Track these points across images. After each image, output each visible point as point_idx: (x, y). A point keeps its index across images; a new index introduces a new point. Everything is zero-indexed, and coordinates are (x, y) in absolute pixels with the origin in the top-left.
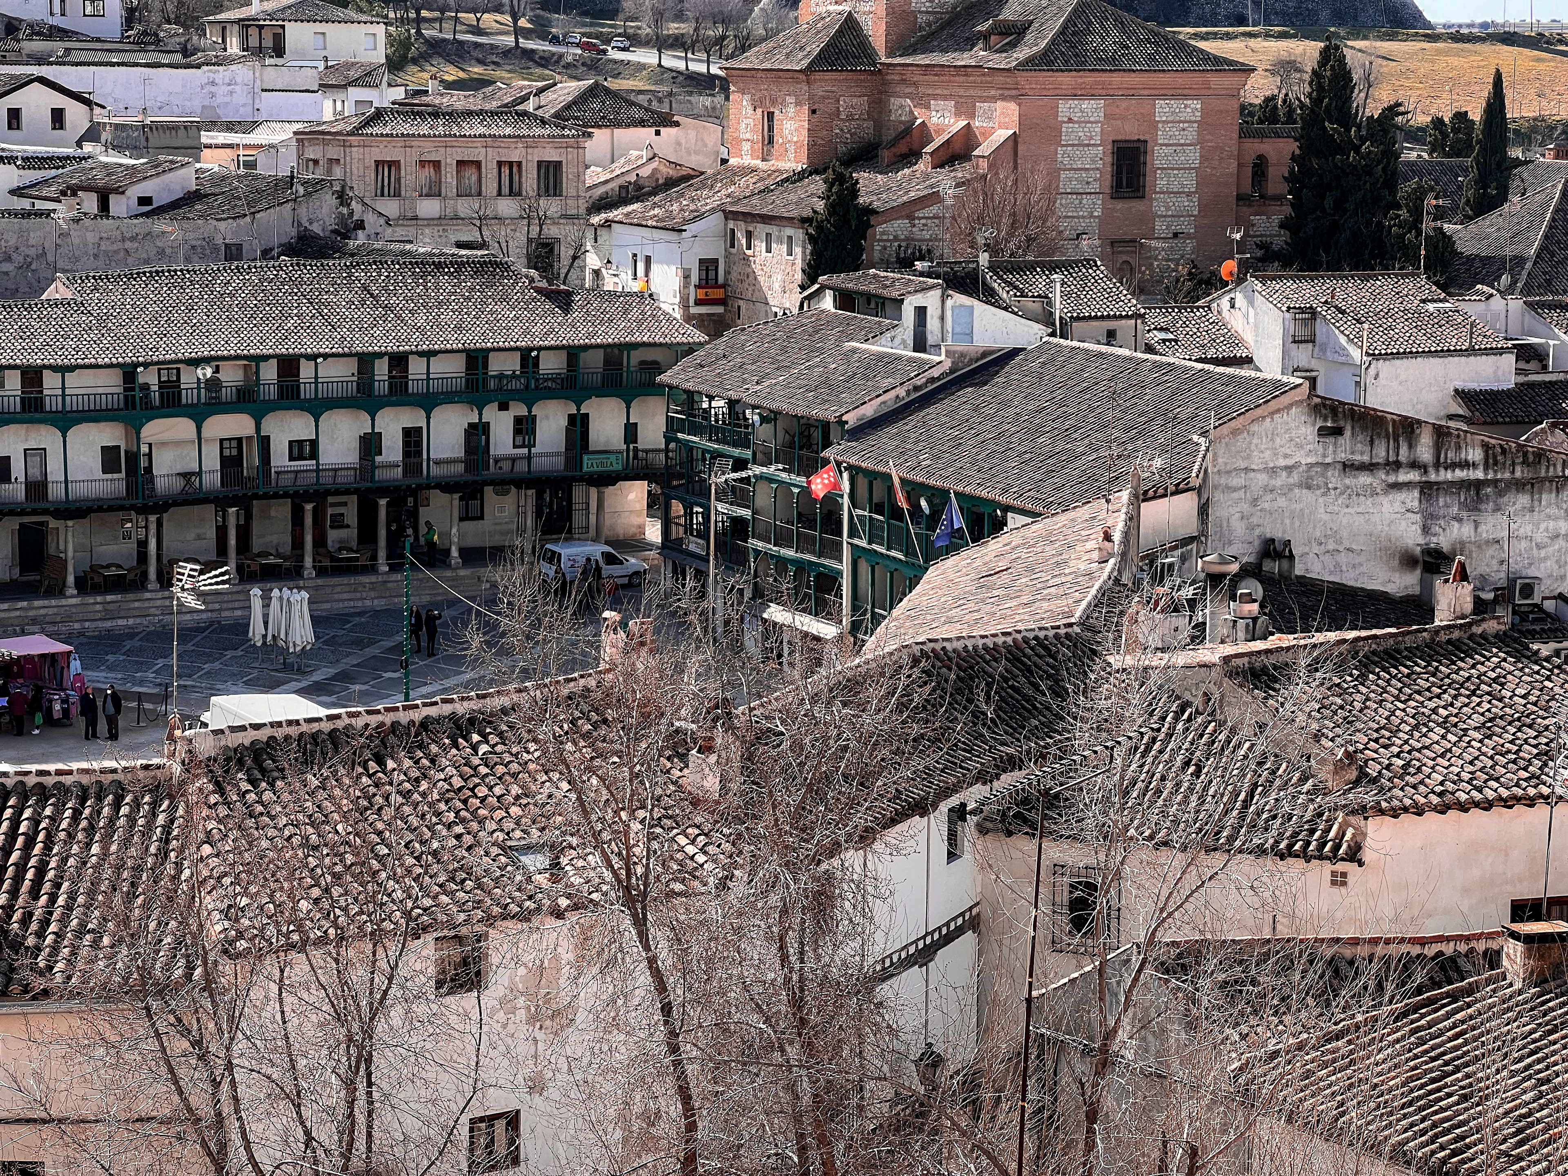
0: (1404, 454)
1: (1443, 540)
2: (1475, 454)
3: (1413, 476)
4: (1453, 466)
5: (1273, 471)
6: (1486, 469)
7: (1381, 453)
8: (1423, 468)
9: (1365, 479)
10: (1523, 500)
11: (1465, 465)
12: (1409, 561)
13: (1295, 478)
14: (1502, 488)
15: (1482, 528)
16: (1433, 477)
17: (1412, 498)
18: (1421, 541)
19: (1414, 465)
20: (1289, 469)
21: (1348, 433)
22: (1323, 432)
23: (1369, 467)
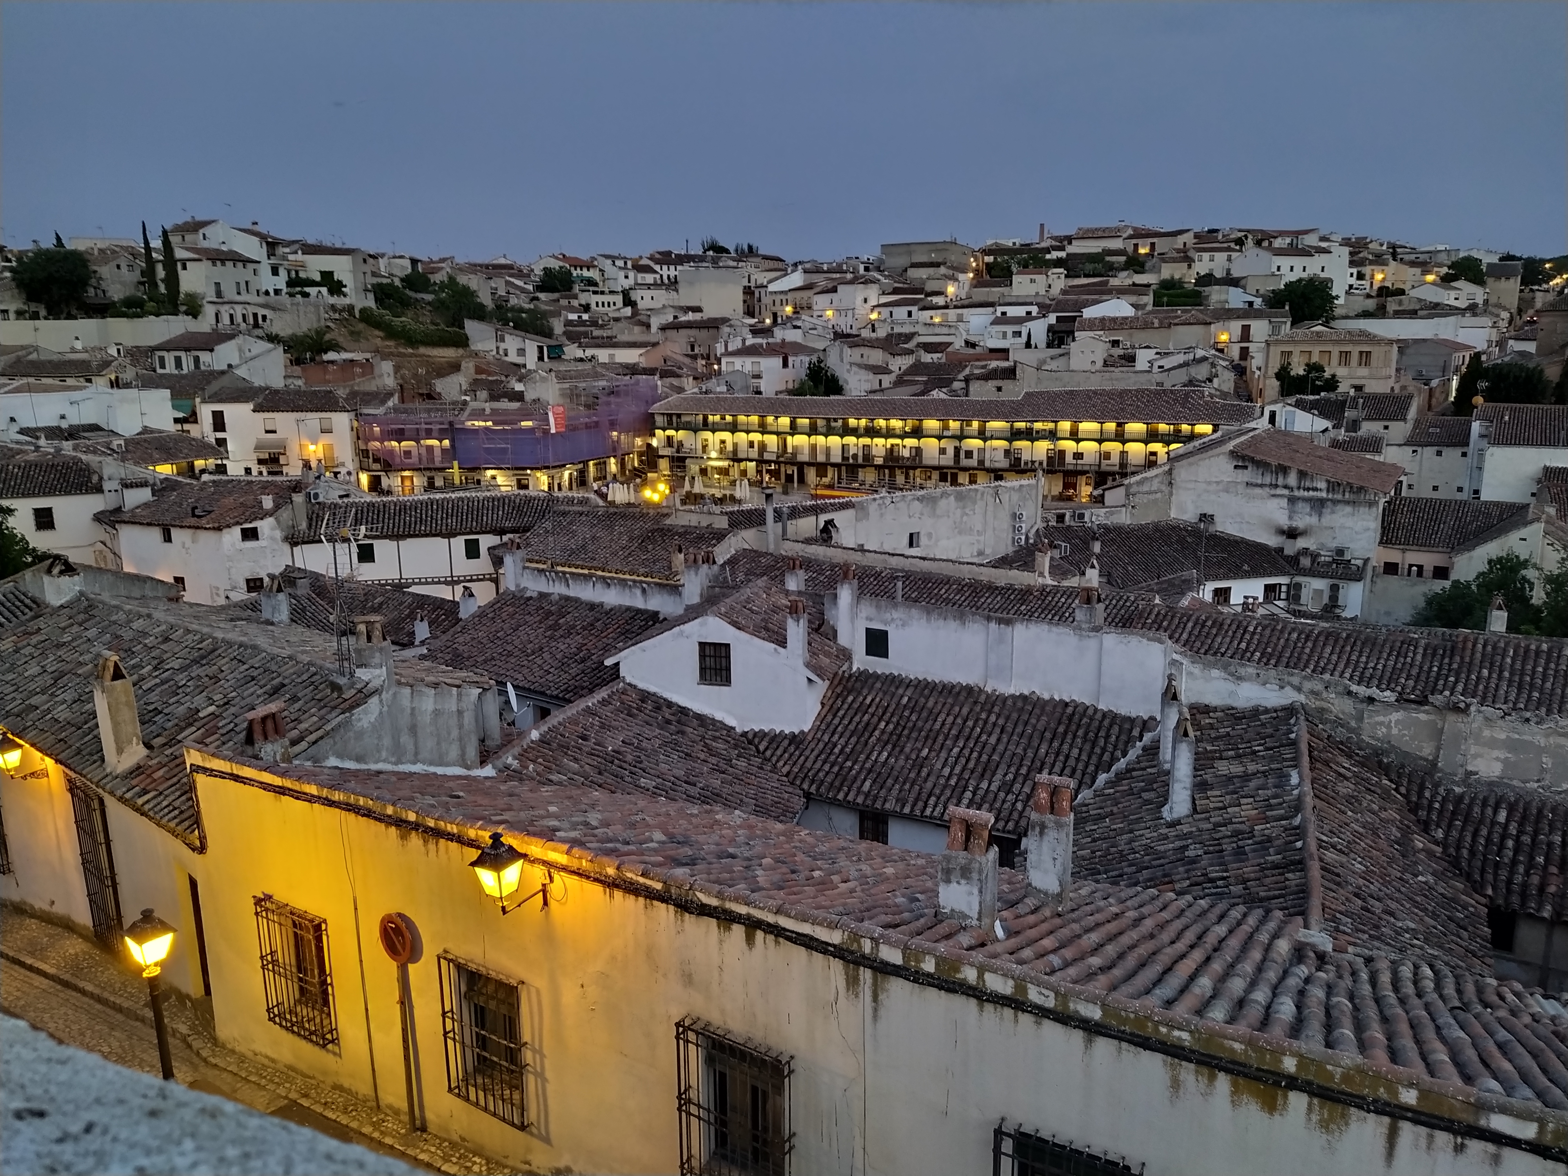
0: (1280, 481)
1: (1300, 523)
2: (1322, 485)
3: (1286, 492)
4: (1308, 489)
5: (1209, 483)
6: (1328, 491)
7: (1268, 480)
8: (1292, 489)
9: (1258, 491)
10: (1348, 509)
11: (1316, 489)
12: (1281, 532)
13: (1221, 487)
14: (1335, 502)
15: (1323, 520)
16: (1296, 493)
17: (1284, 502)
18: (1288, 523)
19: (1285, 487)
20: (1218, 483)
21: (1250, 468)
22: (1236, 467)
23: (1261, 486)
